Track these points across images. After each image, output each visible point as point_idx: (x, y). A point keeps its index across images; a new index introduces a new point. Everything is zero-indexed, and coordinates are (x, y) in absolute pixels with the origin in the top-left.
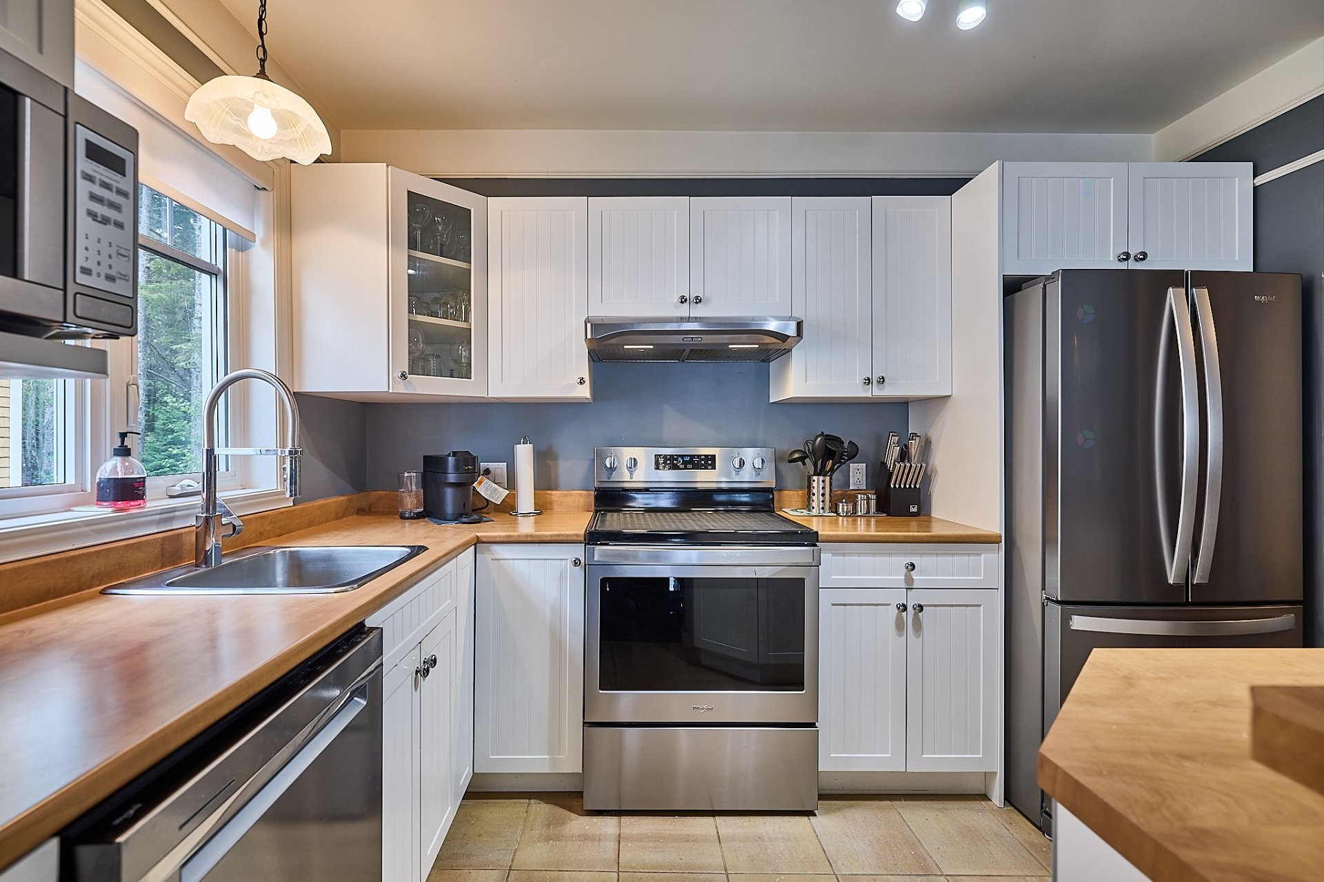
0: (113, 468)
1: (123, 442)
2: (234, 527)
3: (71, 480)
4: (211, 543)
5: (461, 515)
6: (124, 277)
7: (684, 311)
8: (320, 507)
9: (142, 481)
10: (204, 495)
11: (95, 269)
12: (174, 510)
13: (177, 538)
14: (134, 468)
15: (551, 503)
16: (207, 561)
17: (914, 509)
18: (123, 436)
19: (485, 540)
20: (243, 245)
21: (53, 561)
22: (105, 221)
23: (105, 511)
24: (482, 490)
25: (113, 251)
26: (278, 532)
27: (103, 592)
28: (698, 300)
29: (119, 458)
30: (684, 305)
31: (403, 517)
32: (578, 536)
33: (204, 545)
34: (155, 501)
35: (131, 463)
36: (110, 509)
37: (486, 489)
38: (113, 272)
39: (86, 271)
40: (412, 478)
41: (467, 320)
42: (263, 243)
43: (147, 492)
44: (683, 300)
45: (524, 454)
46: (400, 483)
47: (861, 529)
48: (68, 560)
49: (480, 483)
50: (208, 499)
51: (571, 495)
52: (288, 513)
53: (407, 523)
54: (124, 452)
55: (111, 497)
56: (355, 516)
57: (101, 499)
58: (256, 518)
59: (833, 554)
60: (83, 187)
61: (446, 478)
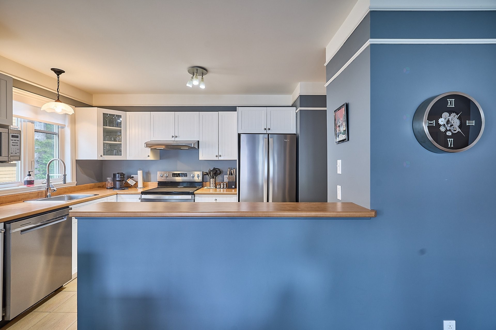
0: (28, 178)
1: (29, 173)
2: (54, 190)
3: (19, 181)
4: (48, 194)
5: (120, 188)
6: (18, 153)
7: (173, 139)
8: (84, 186)
9: (33, 181)
10: (47, 183)
11: (13, 153)
12: (41, 186)
13: (42, 192)
14: (32, 178)
15: (148, 185)
16: (47, 197)
17: (233, 187)
18: (29, 172)
19: (119, 194)
20: (63, 127)
21: (14, 196)
22: (15, 145)
23: (25, 186)
24: (129, 182)
25: (16, 149)
26: (70, 192)
27: (23, 202)
28: (176, 137)
29: (28, 176)
30: (173, 138)
31: (107, 189)
32: (140, 193)
33: (47, 194)
34: (36, 185)
35: (31, 177)
36: (26, 186)
37: (131, 182)
38: (16, 152)
39: (11, 153)
40: (109, 179)
41: (121, 142)
42: (68, 126)
43: (34, 183)
44: (173, 137)
45: (140, 173)
46: (106, 180)
47: (211, 191)
48: (17, 195)
49: (129, 180)
50: (48, 184)
51: (154, 183)
52: (74, 187)
53: (108, 190)
54: (30, 175)
55: (27, 184)
56: (97, 188)
57: (25, 184)
58: (64, 188)
59: (199, 197)
60: (11, 142)
61: (116, 179)
